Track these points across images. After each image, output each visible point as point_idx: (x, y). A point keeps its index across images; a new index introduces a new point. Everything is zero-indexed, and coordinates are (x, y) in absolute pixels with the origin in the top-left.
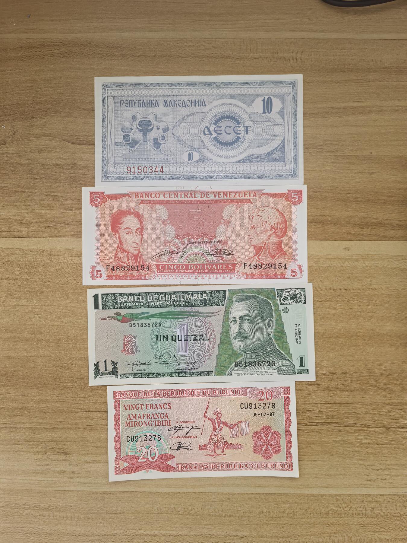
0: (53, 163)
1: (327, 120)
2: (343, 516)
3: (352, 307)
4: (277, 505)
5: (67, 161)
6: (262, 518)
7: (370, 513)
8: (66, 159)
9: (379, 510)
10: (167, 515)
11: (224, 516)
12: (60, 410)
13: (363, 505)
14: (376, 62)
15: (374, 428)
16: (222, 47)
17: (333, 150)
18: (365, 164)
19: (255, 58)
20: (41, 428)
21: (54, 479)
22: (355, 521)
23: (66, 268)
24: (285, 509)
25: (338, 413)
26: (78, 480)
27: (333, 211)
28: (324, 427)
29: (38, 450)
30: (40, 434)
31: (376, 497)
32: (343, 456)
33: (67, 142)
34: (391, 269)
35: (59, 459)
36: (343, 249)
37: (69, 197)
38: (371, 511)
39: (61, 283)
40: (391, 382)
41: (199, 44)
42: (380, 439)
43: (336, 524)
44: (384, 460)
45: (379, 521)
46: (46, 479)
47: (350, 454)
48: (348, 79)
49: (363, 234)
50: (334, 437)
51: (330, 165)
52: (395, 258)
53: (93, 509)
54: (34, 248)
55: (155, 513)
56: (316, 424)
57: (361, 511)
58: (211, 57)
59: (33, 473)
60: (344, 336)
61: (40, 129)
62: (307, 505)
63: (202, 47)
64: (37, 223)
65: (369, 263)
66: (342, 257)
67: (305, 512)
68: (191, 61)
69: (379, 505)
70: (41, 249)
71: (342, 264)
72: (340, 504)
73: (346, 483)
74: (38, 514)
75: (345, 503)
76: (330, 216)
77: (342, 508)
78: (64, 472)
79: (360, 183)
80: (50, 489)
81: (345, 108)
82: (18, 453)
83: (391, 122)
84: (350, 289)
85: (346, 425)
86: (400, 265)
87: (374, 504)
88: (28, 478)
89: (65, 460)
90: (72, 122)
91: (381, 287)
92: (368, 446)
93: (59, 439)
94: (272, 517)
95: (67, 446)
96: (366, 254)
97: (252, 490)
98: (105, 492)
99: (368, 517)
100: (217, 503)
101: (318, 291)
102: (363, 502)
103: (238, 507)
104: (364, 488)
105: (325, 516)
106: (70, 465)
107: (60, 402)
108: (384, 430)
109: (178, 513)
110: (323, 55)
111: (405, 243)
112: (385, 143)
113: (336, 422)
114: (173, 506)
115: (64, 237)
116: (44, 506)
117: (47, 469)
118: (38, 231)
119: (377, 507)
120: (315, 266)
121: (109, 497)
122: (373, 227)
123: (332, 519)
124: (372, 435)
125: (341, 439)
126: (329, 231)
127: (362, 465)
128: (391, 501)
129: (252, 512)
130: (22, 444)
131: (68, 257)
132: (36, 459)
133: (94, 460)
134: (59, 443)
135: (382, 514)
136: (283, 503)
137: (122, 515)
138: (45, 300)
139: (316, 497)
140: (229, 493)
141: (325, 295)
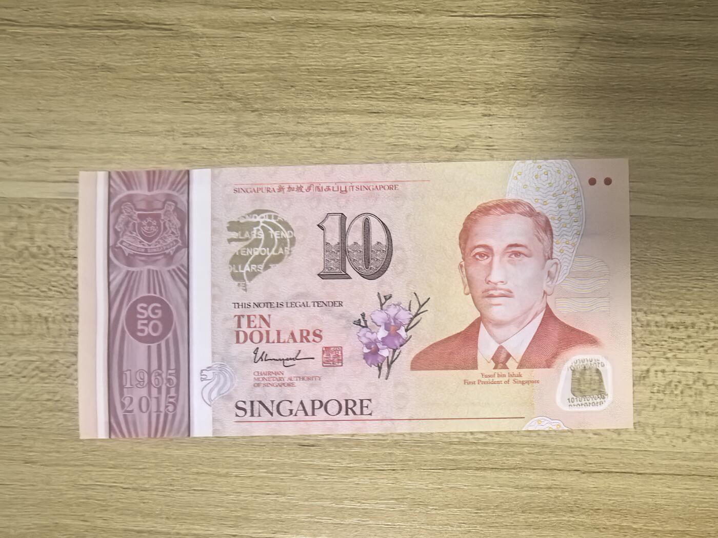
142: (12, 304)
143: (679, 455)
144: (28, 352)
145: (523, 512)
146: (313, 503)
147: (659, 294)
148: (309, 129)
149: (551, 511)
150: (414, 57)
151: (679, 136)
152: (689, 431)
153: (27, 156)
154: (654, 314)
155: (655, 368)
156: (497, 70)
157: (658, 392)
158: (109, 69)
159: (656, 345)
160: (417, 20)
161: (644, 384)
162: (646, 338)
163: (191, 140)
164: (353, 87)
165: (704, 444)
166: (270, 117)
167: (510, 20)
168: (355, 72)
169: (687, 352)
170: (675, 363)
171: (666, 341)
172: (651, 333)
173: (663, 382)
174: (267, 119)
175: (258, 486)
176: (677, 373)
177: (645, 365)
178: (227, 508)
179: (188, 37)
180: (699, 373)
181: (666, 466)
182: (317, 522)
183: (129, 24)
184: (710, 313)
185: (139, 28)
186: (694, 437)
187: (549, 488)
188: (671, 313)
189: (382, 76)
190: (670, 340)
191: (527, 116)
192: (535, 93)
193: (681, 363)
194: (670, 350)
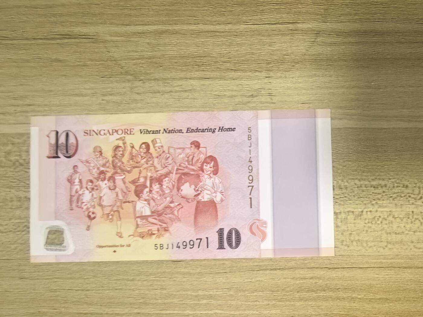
142: (10, 192)
143: (381, 257)
144: (20, 218)
145: (298, 292)
146: (181, 293)
147: (366, 169)
148: (171, 89)
149: (313, 291)
150: (226, 47)
151: (372, 84)
152: (386, 243)
153: (15, 110)
154: (364, 180)
155: (366, 210)
156: (272, 53)
157: (369, 223)
158: (59, 61)
159: (366, 197)
160: (228, 27)
161: (361, 219)
162: (360, 194)
163: (106, 98)
164: (195, 65)
165: (395, 250)
166: (149, 83)
167: (278, 26)
168: (195, 57)
169: (383, 200)
170: (376, 206)
171: (371, 195)
172: (363, 191)
173: (371, 217)
174: (147, 84)
175: (151, 285)
176: (378, 212)
177: (361, 208)
178: (134, 298)
179: (103, 42)
180: (390, 211)
181: (375, 263)
182: (184, 303)
183: (69, 36)
184: (394, 178)
185: (75, 38)
186: (389, 246)
187: (312, 278)
188: (373, 180)
189: (210, 58)
190: (374, 194)
191: (290, 77)
192: (294, 64)
193: (380, 206)
194: (374, 200)
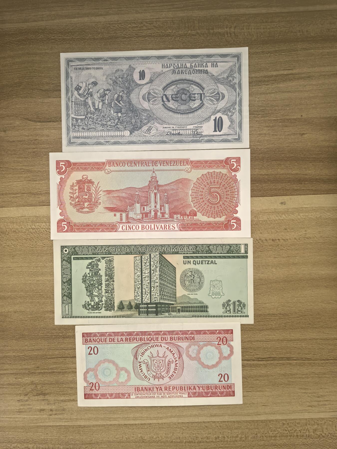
0: (17, 140)
1: (260, 88)
2: (289, 437)
3: (290, 255)
4: (231, 431)
5: (30, 137)
6: (218, 443)
7: (313, 434)
8: (28, 136)
9: (320, 431)
10: (135, 443)
11: (184, 442)
12: (36, 357)
13: (306, 427)
14: (303, 32)
15: (314, 360)
16: (162, 27)
17: (267, 115)
18: (297, 125)
19: (193, 35)
20: (21, 373)
21: (35, 416)
22: (299, 441)
23: (34, 233)
24: (238, 434)
25: (281, 349)
26: (56, 416)
27: (269, 170)
28: (269, 362)
29: (20, 392)
30: (21, 379)
31: (318, 420)
32: (287, 386)
33: (28, 120)
34: (324, 219)
35: (38, 399)
36: (280, 203)
37: (33, 169)
38: (313, 432)
39: (30, 246)
40: (327, 319)
41: (142, 25)
42: (320, 370)
43: (283, 445)
44: (323, 388)
45: (321, 441)
46: (28, 417)
47: (293, 385)
48: (277, 49)
49: (297, 189)
50: (278, 370)
51: (265, 128)
52: (326, 209)
53: (71, 441)
54: (5, 216)
55: (124, 442)
56: (263, 359)
57: (305, 433)
58: (153, 36)
59: (17, 412)
60: (283, 281)
61: (4, 110)
62: (256, 430)
63: (145, 28)
64: (6, 194)
65: (303, 215)
66: (280, 211)
67: (255, 436)
68: (135, 41)
69: (320, 427)
70: (11, 217)
71: (280, 218)
72: (286, 427)
73: (291, 409)
74: (24, 447)
75: (290, 427)
76: (267, 175)
77: (288, 431)
78: (43, 410)
79: (293, 144)
80: (33, 425)
81: (276, 76)
82: (3, 395)
83: (319, 86)
84: (287, 239)
85: (288, 359)
86: (332, 215)
87: (316, 426)
88: (13, 416)
89: (44, 400)
90: (32, 102)
91: (315, 236)
92: (309, 376)
93: (37, 382)
94: (227, 441)
95: (44, 388)
96: (301, 207)
97: (208, 419)
98: (80, 425)
99: (311, 438)
100: (178, 431)
101: (259, 242)
102: (306, 425)
103: (196, 434)
104: (306, 413)
105: (273, 438)
106: (48, 404)
107: (37, 350)
108: (323, 361)
109: (145, 441)
110: (254, 29)
111: (335, 195)
112: (314, 105)
113: (280, 356)
114: (139, 435)
115: (31, 205)
116: (29, 439)
117: (29, 408)
118: (7, 201)
119: (319, 429)
120: (255, 220)
121: (83, 430)
122: (306, 183)
123: (280, 441)
124: (312, 367)
125: (284, 372)
126: (267, 189)
127: (304, 393)
128: (331, 423)
129: (209, 438)
130: (6, 388)
131: (35, 223)
132: (19, 400)
133: (69, 399)
134: (38, 385)
135: (323, 435)
136: (236, 429)
137: (96, 445)
138: (18, 262)
139: (264, 422)
140: (188, 423)
141: (265, 245)
